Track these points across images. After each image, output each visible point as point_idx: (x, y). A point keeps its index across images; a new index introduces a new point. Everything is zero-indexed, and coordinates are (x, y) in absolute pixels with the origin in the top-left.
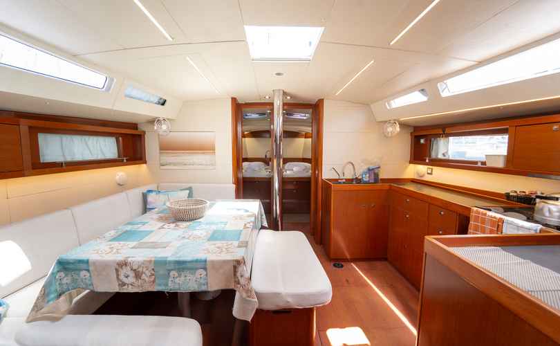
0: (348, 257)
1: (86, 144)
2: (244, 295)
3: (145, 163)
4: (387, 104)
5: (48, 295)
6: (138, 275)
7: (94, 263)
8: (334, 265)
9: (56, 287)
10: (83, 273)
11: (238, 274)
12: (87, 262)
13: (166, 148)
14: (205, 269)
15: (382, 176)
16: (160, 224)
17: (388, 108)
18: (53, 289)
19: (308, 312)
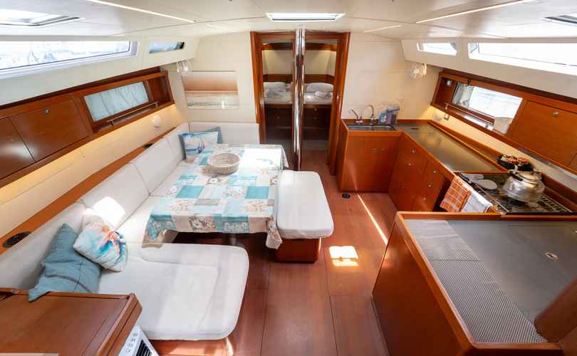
0: (356, 189)
1: (121, 94)
2: (273, 238)
3: (173, 103)
4: (418, 45)
5: (151, 235)
6: (204, 224)
7: (174, 218)
8: (343, 196)
9: (154, 231)
10: (168, 223)
11: (269, 225)
12: (170, 217)
13: (189, 88)
14: (247, 222)
15: (400, 117)
16: (206, 178)
17: (419, 49)
18: (153, 232)
19: (316, 241)
